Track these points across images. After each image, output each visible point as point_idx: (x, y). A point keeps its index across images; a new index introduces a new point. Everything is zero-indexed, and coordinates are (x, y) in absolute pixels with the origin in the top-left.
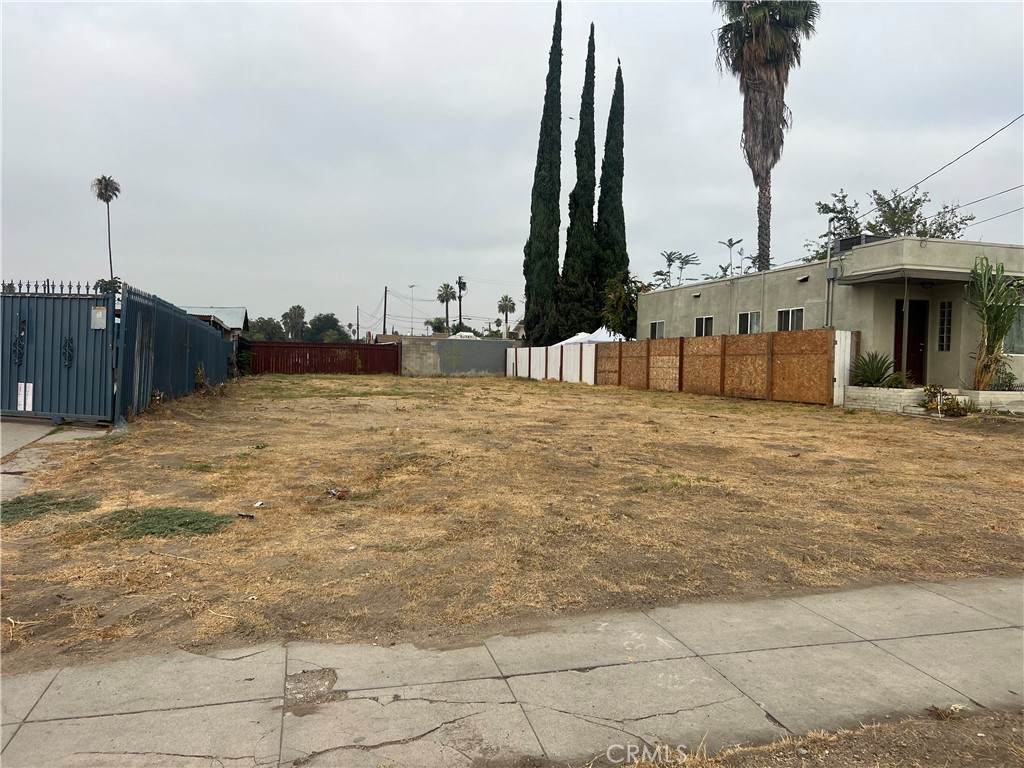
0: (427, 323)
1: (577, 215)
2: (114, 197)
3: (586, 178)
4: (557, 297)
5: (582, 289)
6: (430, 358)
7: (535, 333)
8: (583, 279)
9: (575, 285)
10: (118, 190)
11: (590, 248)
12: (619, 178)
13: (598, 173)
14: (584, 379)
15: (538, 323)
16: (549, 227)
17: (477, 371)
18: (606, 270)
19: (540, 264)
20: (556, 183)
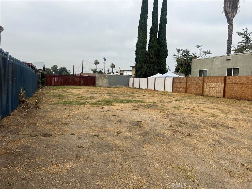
0: (92, 70)
1: (153, 35)
2: (2, 31)
3: (156, 24)
4: (146, 62)
5: (154, 60)
6: (105, 81)
7: (139, 73)
8: (154, 56)
9: (152, 58)
10: (3, 29)
11: (156, 47)
12: (165, 24)
13: (159, 22)
14: (166, 90)
15: (140, 70)
16: (144, 39)
17: (120, 85)
18: (161, 54)
19: (141, 51)
20: (146, 25)
